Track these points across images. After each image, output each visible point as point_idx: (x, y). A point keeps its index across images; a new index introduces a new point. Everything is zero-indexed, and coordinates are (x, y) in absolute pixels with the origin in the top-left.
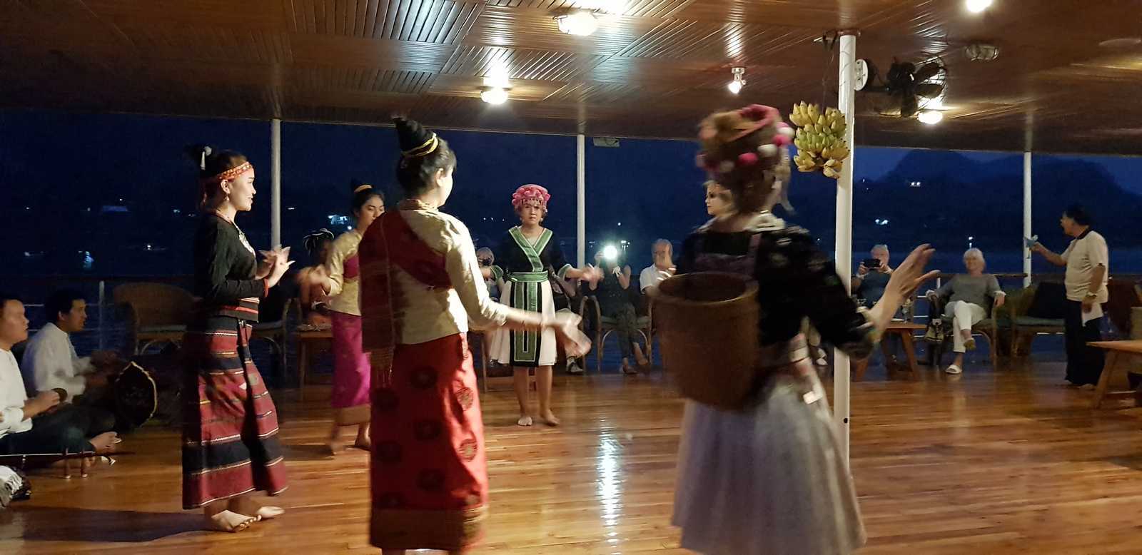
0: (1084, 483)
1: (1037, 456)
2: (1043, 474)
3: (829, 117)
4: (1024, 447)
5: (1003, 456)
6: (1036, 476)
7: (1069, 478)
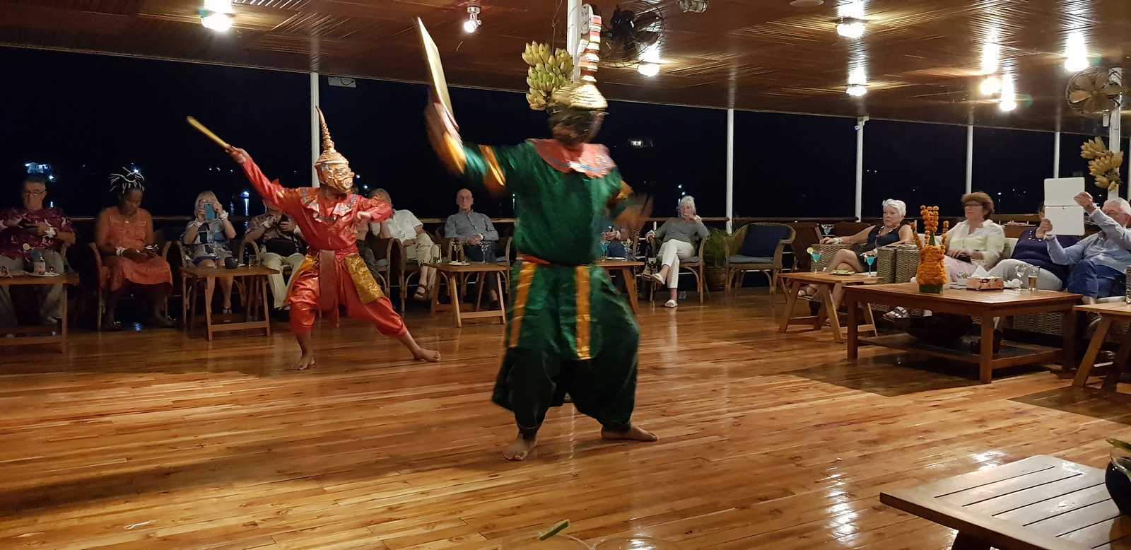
0: (773, 392)
1: (734, 373)
2: (740, 387)
3: (558, 57)
4: (725, 366)
5: (706, 374)
6: (734, 389)
7: (760, 389)
